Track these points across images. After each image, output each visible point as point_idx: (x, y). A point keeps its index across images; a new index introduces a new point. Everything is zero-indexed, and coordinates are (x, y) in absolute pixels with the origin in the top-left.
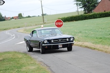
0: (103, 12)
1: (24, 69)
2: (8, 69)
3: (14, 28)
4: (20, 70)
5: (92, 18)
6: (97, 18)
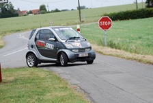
1: (48, 96)
2: (23, 96)
4: (41, 97)
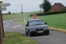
2: (14, 42)
3: (7, 19)
4: (21, 42)
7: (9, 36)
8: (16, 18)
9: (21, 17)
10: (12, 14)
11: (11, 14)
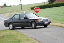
0: (62, 3)
3: (2, 13)
5: (54, 7)
6: (58, 6)
7: (4, 36)
8: (13, 12)
9: (20, 10)
10: (9, 6)
11: (7, 7)
